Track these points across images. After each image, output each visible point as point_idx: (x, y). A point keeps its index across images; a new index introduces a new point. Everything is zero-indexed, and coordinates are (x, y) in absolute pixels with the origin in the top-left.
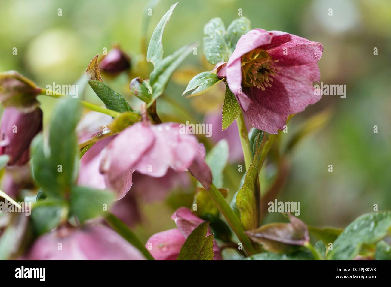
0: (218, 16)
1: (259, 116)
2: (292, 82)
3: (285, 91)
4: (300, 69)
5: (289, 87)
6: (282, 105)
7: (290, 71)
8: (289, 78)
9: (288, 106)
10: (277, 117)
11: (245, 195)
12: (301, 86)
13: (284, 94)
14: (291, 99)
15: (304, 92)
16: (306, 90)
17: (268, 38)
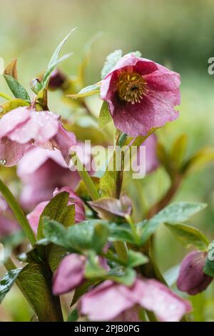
0: (120, 49)
1: (127, 123)
2: (159, 103)
3: (153, 109)
4: (168, 94)
5: (156, 107)
6: (148, 119)
7: (160, 94)
8: (157, 100)
9: (152, 120)
10: (141, 127)
11: (108, 181)
12: (165, 107)
13: (152, 111)
14: (156, 116)
15: (167, 112)
16: (168, 111)
17: (134, 61)
